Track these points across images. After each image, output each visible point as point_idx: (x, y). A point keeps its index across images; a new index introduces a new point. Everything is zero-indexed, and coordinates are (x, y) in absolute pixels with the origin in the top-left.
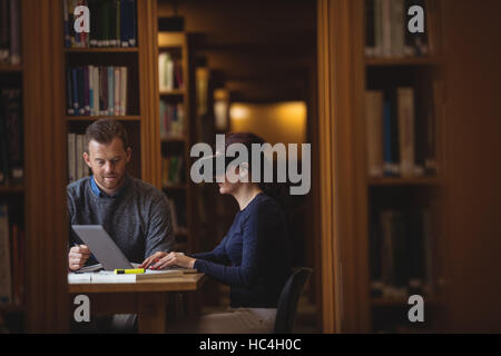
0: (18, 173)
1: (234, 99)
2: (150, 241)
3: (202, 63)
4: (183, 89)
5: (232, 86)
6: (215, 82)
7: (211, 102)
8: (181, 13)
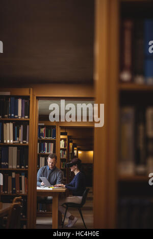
0: (27, 166)
1: (78, 149)
2: (58, 181)
3: (71, 142)
4: (66, 148)
5: (78, 147)
6: (74, 146)
7: (73, 150)
8: (66, 131)
